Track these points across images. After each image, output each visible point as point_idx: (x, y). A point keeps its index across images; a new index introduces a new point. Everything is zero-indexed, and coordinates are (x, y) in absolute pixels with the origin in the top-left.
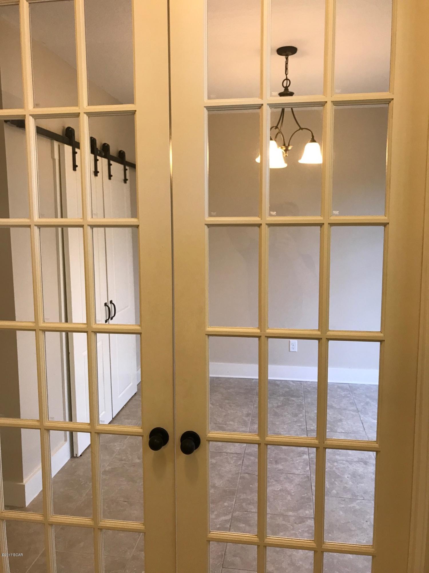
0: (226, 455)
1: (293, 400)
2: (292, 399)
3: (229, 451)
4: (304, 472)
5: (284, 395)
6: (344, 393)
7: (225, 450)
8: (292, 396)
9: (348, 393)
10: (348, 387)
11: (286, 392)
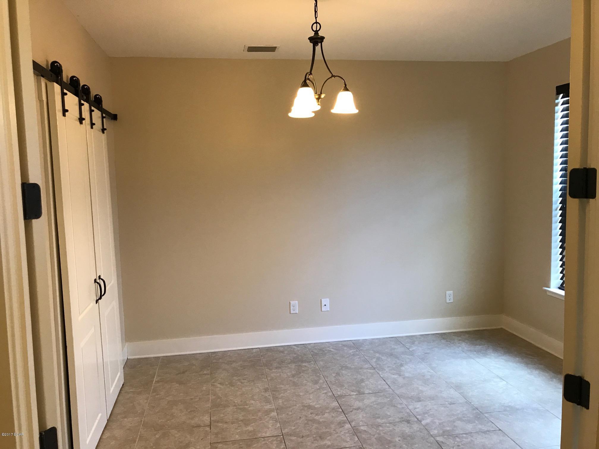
0: (264, 440)
1: (305, 366)
2: (304, 364)
3: (264, 435)
4: (355, 443)
5: (292, 362)
6: (351, 351)
7: (260, 435)
8: (302, 362)
9: (355, 350)
10: (352, 344)
11: (294, 358)
